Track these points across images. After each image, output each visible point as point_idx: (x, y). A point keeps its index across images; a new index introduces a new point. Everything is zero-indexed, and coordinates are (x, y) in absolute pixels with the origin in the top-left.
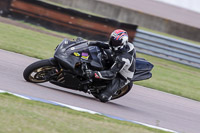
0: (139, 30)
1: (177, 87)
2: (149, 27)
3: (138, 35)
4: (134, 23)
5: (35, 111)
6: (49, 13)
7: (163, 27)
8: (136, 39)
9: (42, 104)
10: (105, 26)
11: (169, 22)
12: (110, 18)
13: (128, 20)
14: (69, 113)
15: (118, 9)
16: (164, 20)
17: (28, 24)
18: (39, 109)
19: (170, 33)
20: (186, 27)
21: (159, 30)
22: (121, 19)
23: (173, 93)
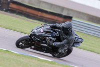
0: (73, 19)
1: (92, 48)
2: (78, 17)
4: (71, 16)
5: (22, 60)
6: (28, 10)
7: (85, 18)
9: (25, 56)
10: (56, 17)
11: (88, 15)
12: (59, 13)
14: (38, 61)
15: (63, 8)
16: (86, 14)
17: (18, 16)
19: (89, 20)
20: (97, 17)
21: (83, 19)
22: (65, 13)
23: (90, 51)
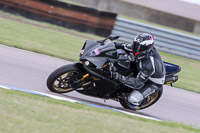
0: (118, 18)
3: (117, 23)
4: (114, 12)
5: (16, 102)
7: (143, 15)
8: (116, 27)
9: (22, 94)
10: (85, 15)
12: (90, 6)
13: (108, 8)
14: (50, 102)
16: (144, 8)
17: (7, 14)
18: (18, 98)
20: (166, 14)
21: (139, 18)
22: (101, 7)
